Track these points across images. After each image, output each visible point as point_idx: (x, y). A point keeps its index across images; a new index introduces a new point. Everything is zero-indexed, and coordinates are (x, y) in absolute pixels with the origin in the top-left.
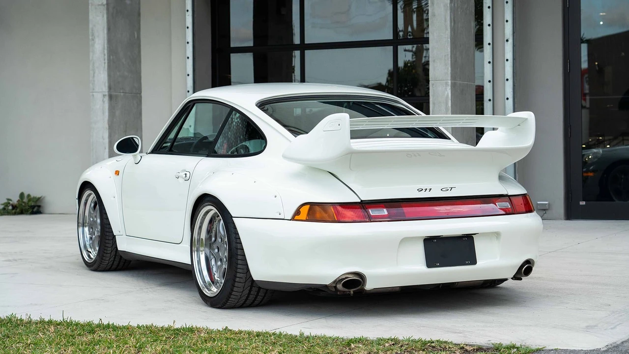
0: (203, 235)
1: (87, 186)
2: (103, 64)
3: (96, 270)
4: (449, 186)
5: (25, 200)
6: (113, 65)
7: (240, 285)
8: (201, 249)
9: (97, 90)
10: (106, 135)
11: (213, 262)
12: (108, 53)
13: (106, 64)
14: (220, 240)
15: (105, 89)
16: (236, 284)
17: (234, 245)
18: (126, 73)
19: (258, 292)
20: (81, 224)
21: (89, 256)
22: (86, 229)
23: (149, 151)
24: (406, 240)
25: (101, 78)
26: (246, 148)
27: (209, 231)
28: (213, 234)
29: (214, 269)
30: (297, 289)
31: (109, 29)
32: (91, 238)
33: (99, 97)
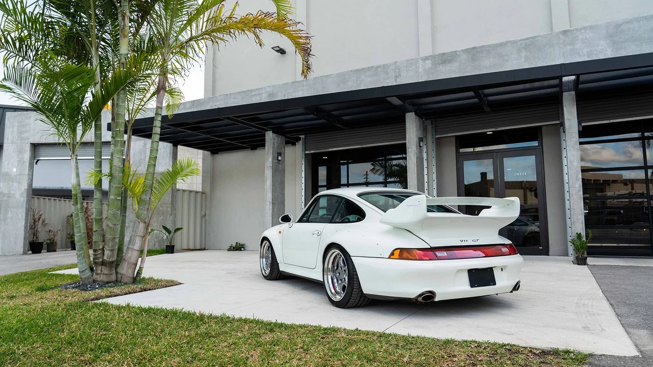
0: (330, 266)
1: (265, 239)
3: (268, 280)
4: (476, 239)
5: (238, 245)
6: (274, 191)
7: (355, 296)
8: (329, 273)
9: (267, 200)
10: (271, 219)
11: (335, 280)
12: (272, 186)
13: (271, 190)
14: (340, 269)
15: (271, 201)
16: (353, 295)
17: (352, 272)
18: (279, 194)
19: (364, 299)
20: (262, 257)
21: (265, 273)
22: (264, 259)
23: (297, 221)
24: (459, 271)
25: (269, 196)
26: (348, 219)
27: (333, 263)
28: (336, 264)
29: (336, 284)
30: (392, 299)
31: (273, 176)
32: (266, 264)
33: (268, 203)
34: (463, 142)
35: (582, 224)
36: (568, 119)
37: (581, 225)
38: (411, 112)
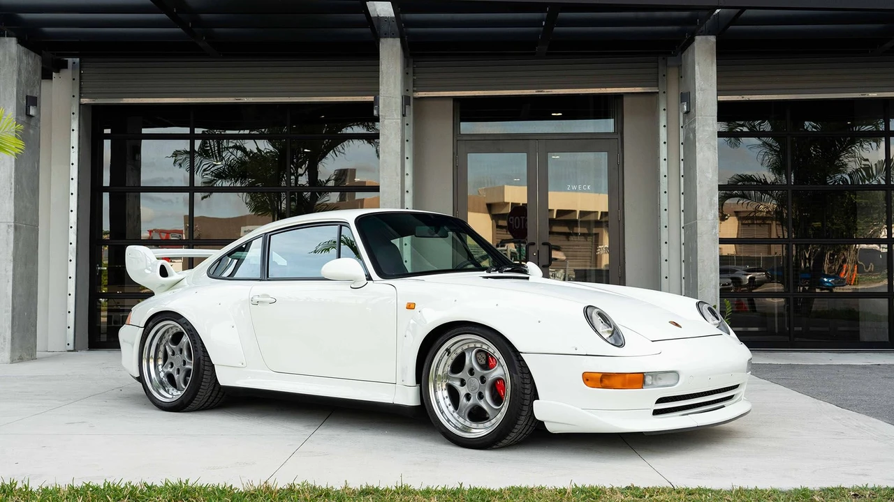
2: (9, 193)
6: (17, 196)
10: (11, 267)
12: (15, 182)
13: (13, 194)
15: (12, 220)
18: (28, 205)
25: (5, 208)
34: (469, 110)
35: (716, 288)
36: (702, 90)
37: (713, 291)
38: (393, 36)
